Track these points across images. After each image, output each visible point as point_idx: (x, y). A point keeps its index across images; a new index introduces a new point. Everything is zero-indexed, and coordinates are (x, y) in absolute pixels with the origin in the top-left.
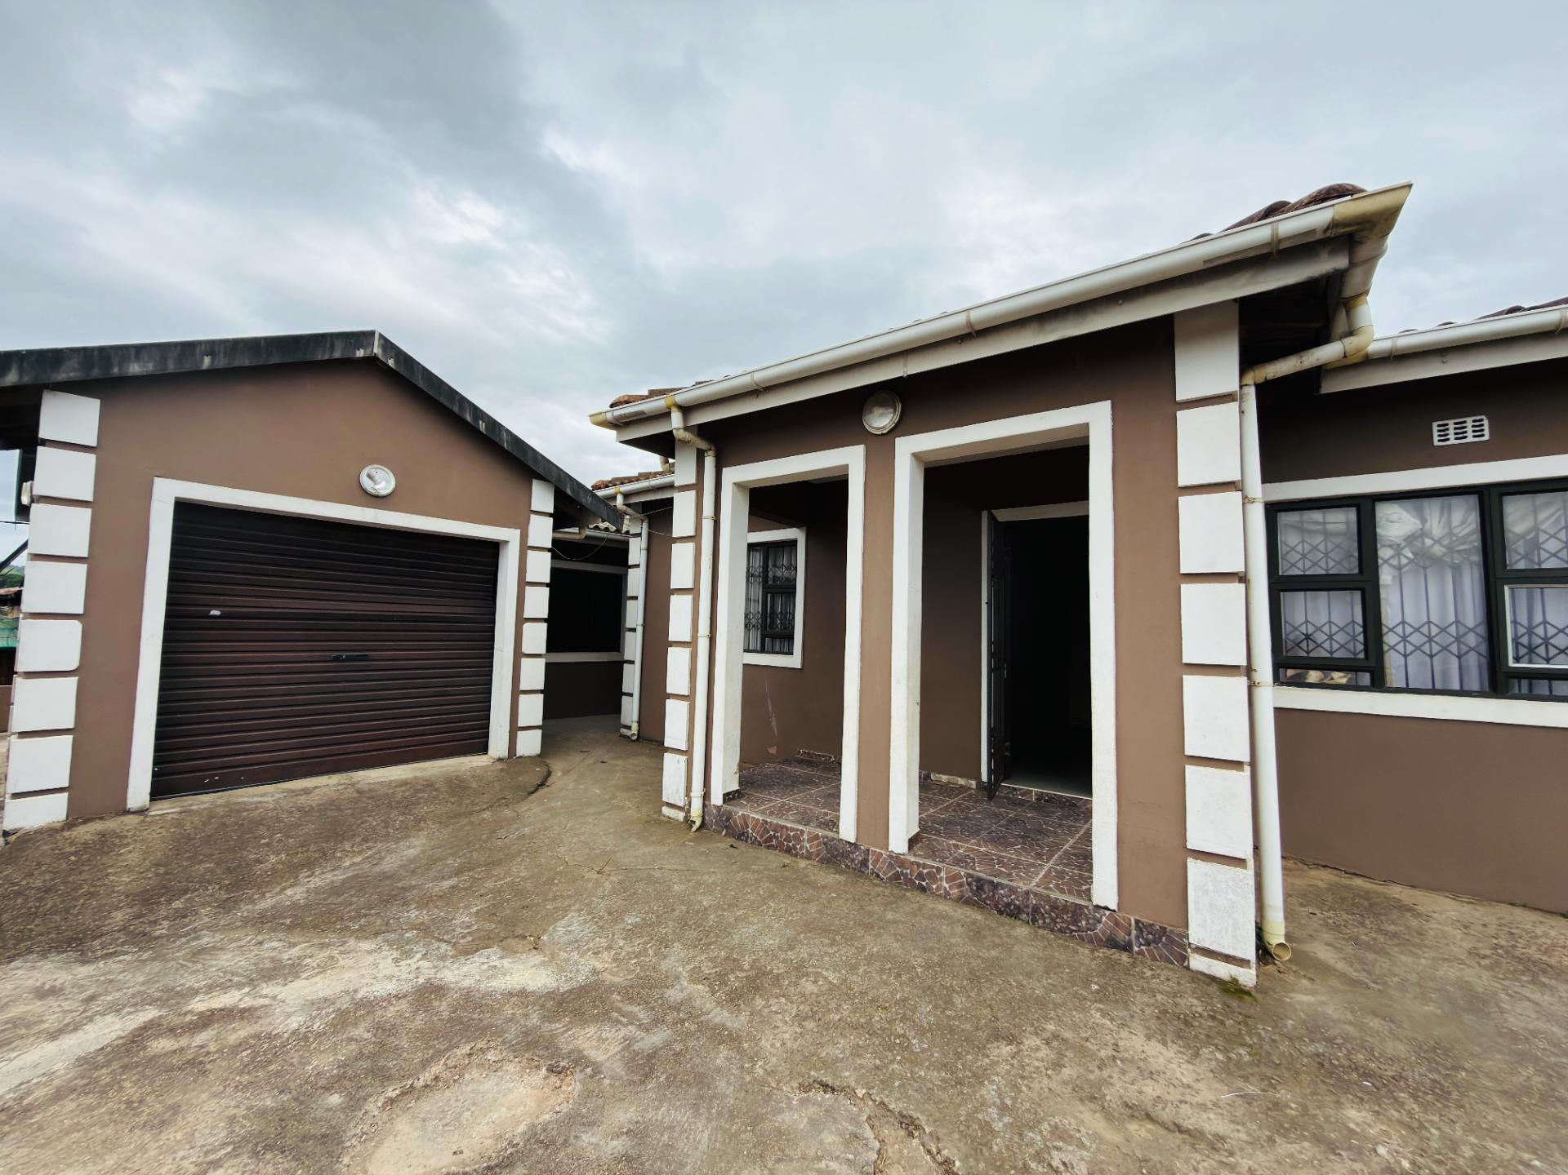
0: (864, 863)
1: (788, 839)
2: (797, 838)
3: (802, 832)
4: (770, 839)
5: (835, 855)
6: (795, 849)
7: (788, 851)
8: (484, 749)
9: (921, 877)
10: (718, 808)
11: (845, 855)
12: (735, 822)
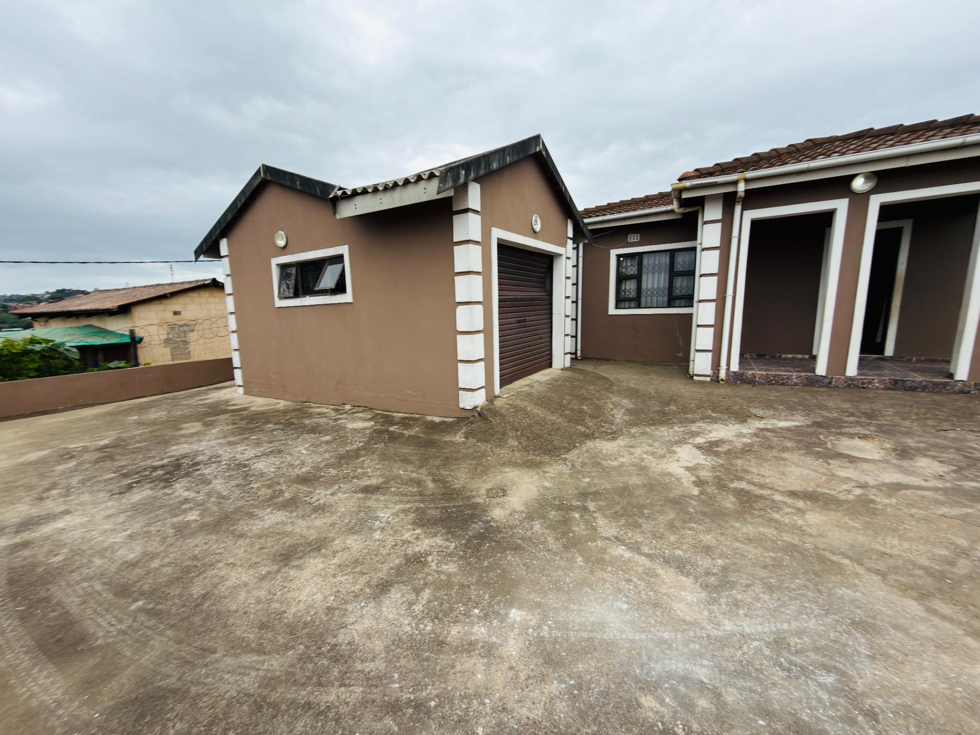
0: (830, 383)
1: (783, 379)
2: (789, 378)
3: (792, 375)
4: (771, 380)
5: (814, 382)
6: (787, 382)
7: (783, 384)
8: (550, 366)
9: (863, 383)
10: (735, 372)
11: (818, 381)
12: (747, 378)
